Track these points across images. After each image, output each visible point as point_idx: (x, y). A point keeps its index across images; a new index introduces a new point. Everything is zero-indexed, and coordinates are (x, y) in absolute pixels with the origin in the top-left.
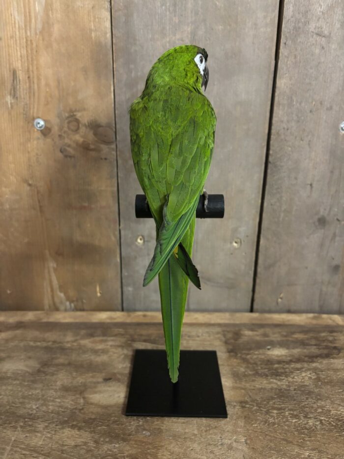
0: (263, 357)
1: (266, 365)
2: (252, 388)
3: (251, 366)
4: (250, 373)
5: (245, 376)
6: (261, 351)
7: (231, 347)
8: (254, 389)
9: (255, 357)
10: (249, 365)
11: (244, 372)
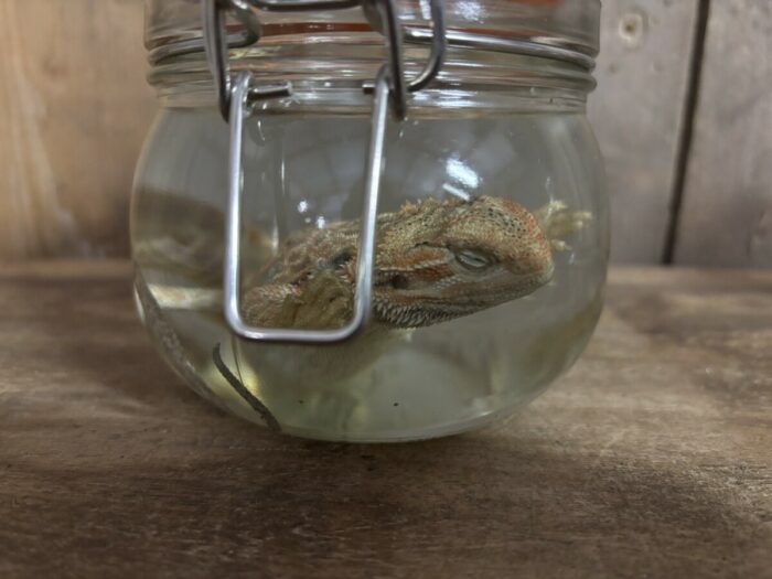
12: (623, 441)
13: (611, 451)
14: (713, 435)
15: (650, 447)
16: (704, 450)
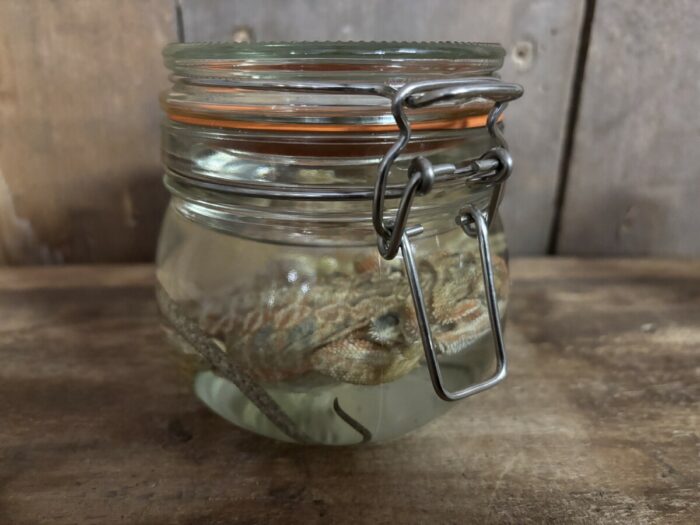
0: (645, 350)
1: (667, 369)
2: (663, 439)
3: (622, 375)
4: (630, 394)
5: (619, 403)
6: (630, 336)
7: (534, 330)
8: (670, 444)
9: (619, 351)
10: (615, 373)
11: (610, 392)
12: (513, 471)
13: (504, 482)
14: (581, 459)
15: (534, 476)
16: (573, 476)
